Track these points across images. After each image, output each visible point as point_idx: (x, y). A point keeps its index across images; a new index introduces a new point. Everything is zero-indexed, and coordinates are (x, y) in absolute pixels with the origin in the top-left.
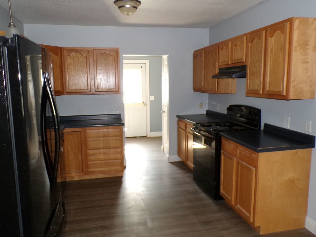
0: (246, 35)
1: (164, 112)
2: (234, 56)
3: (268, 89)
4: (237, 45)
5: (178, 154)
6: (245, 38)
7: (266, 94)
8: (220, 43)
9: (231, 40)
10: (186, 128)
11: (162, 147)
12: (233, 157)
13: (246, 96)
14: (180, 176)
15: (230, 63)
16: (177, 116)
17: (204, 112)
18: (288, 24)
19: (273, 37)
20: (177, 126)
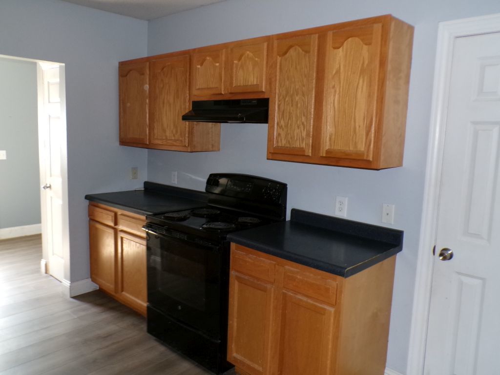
0: (268, 39)
1: (48, 187)
2: (234, 79)
3: (327, 148)
4: (243, 58)
5: (91, 277)
6: (266, 44)
7: (322, 157)
8: (194, 50)
9: (225, 46)
10: (116, 223)
11: (43, 262)
12: (269, 286)
13: (268, 159)
14: (112, 328)
15: (223, 93)
16: (87, 197)
17: (140, 186)
18: (378, 27)
19: (341, 49)
20: (88, 219)
